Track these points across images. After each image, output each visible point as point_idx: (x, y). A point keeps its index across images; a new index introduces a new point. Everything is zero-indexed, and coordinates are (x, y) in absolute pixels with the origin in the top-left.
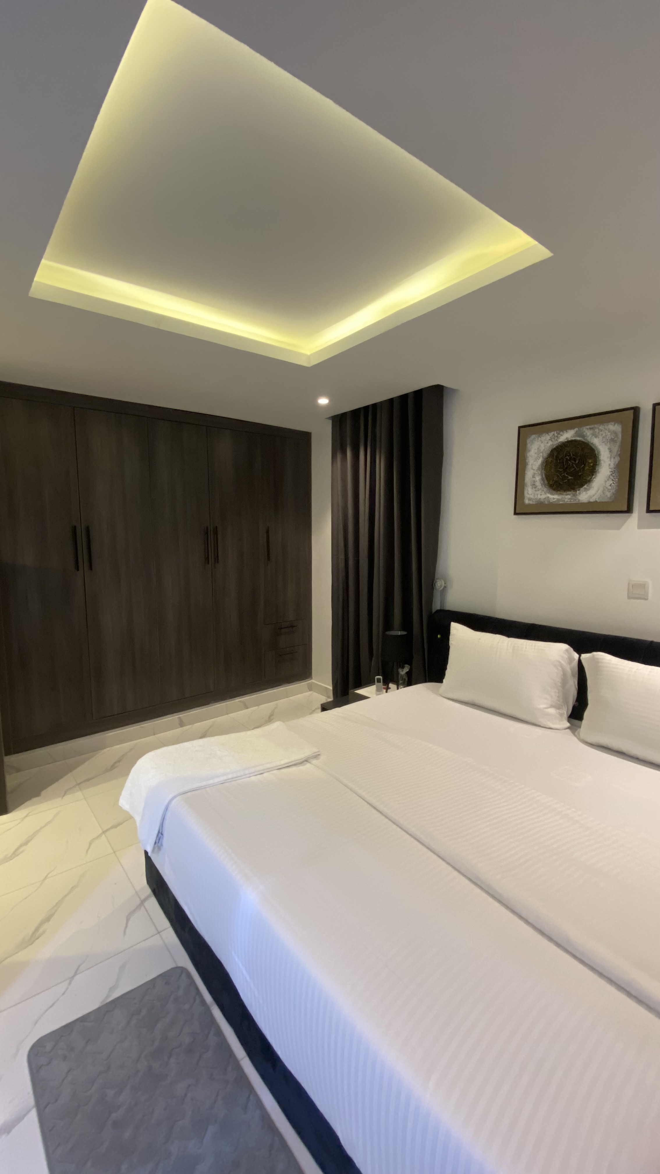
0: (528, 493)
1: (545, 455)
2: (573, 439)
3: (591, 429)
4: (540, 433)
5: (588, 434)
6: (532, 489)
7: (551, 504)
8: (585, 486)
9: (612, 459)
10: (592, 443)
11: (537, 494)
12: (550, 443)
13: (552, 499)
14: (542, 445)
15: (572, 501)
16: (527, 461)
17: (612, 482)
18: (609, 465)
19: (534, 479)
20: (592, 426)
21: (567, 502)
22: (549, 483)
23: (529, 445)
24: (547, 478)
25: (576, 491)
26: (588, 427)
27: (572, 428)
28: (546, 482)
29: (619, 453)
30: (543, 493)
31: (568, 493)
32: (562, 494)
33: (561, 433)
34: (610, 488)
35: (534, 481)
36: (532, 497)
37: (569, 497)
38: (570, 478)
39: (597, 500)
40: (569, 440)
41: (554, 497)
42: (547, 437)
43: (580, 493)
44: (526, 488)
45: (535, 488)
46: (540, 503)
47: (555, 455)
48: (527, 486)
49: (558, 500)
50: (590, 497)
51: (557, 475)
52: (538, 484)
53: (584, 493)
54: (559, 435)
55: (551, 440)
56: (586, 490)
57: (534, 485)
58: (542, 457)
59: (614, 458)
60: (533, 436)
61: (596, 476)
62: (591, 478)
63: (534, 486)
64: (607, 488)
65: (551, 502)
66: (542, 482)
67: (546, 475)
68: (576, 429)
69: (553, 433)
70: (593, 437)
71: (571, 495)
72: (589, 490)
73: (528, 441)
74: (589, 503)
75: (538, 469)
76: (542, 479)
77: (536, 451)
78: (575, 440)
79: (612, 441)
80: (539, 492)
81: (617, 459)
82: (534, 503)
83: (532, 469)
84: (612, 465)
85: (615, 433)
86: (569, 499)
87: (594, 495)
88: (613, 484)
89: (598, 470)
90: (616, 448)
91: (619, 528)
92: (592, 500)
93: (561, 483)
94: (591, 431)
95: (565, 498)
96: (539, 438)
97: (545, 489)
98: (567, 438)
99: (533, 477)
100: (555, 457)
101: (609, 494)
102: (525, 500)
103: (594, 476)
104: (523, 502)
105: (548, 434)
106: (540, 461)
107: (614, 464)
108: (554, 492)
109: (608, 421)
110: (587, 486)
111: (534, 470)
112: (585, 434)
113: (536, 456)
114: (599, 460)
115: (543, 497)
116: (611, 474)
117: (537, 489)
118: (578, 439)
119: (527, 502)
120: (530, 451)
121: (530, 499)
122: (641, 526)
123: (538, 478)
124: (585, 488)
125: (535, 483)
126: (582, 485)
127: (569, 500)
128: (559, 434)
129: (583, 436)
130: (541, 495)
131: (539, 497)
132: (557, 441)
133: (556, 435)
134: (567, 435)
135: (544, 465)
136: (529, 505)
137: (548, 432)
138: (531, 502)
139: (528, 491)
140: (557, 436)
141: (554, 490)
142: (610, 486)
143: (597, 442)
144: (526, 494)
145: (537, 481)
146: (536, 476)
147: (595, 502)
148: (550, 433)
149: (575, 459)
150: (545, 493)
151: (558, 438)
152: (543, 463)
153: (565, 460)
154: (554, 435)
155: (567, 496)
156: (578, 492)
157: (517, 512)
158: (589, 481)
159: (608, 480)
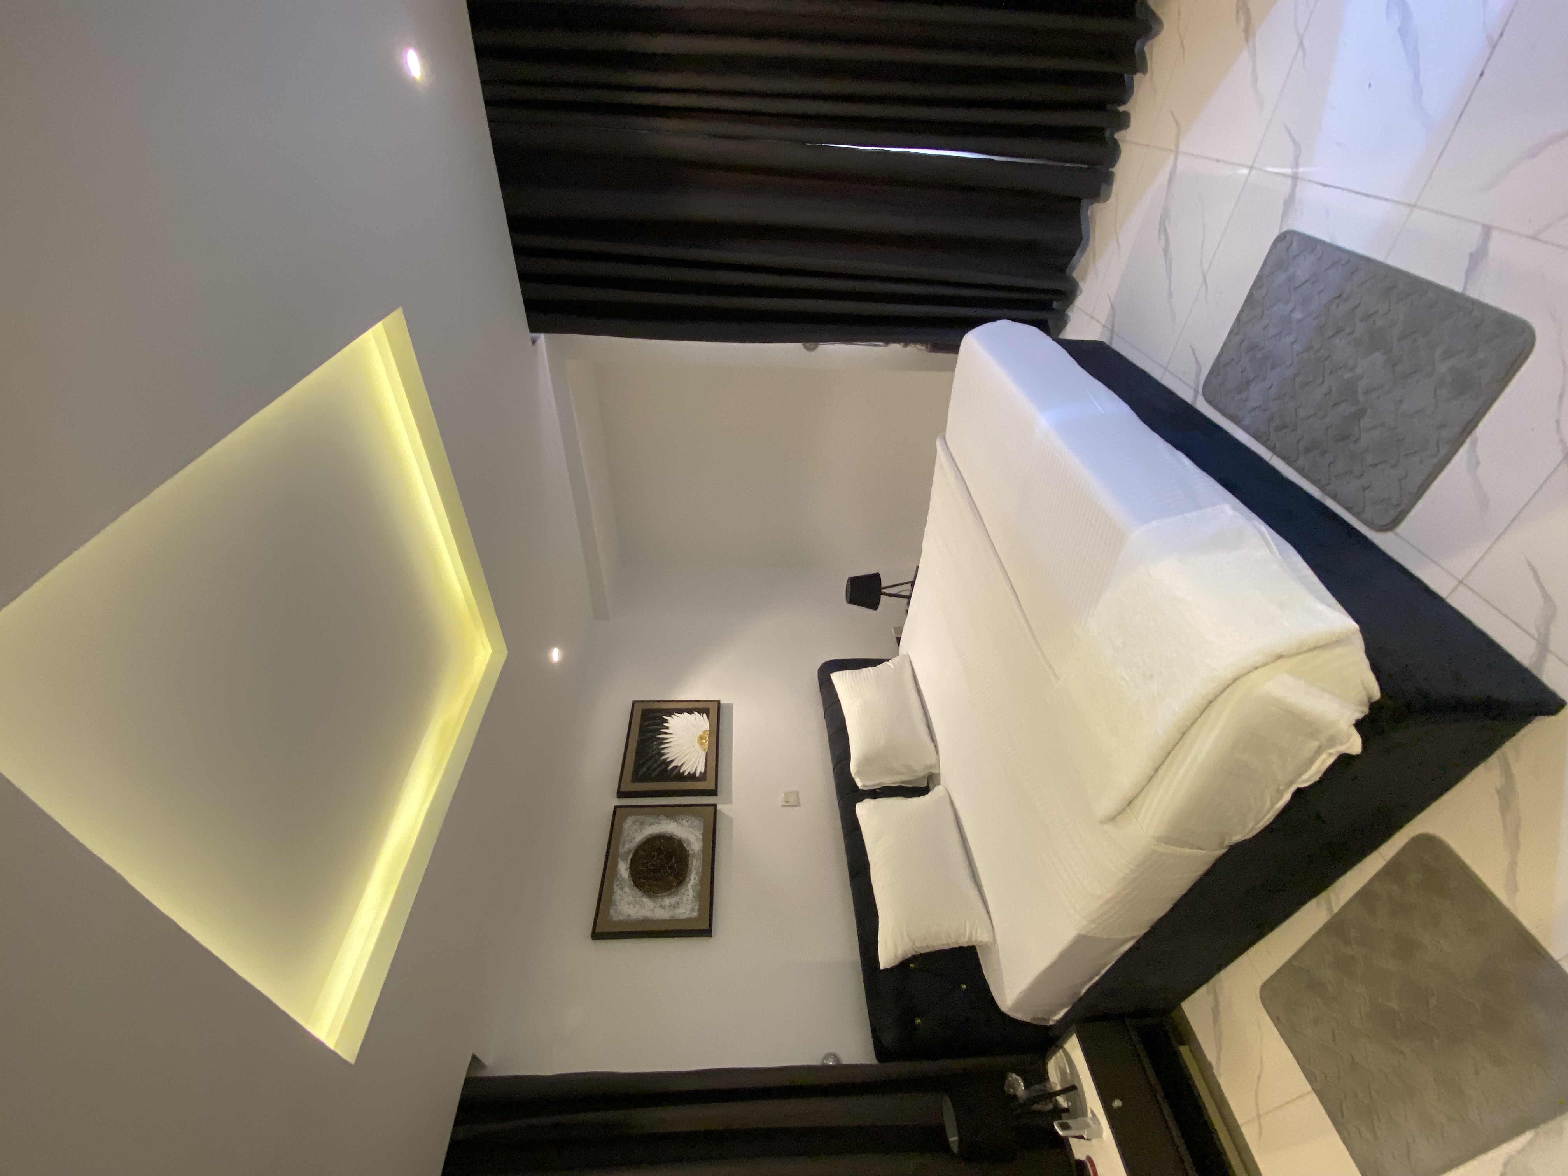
0: (685, 913)
1: (639, 894)
2: (629, 861)
3: (624, 844)
4: (611, 902)
5: (628, 847)
6: (678, 908)
7: (702, 880)
8: (685, 845)
9: (662, 822)
10: (640, 842)
11: (686, 900)
12: (627, 889)
13: (695, 881)
14: (626, 899)
15: (699, 857)
16: (641, 918)
17: (684, 820)
18: (666, 824)
19: (667, 907)
20: (621, 844)
21: (701, 862)
22: (675, 886)
23: (621, 918)
24: (670, 889)
25: (689, 854)
26: (620, 847)
27: (616, 864)
28: (673, 890)
29: (656, 817)
30: (686, 893)
31: (690, 862)
32: (691, 869)
33: (618, 876)
34: (690, 822)
35: (670, 906)
36: (689, 907)
37: (695, 861)
38: (673, 861)
39: (701, 832)
40: (629, 866)
41: (693, 879)
42: (618, 892)
43: (692, 850)
44: (676, 918)
46: (699, 896)
47: (642, 880)
48: (674, 916)
49: (697, 874)
50: (697, 839)
51: (667, 876)
52: (673, 900)
53: (692, 845)
54: (621, 879)
55: (622, 889)
56: (689, 844)
57: (674, 905)
58: (642, 897)
59: (660, 820)
60: (612, 912)
61: (676, 836)
62: (677, 840)
63: (674, 907)
64: (689, 825)
65: (698, 882)
66: (673, 895)
67: (665, 890)
68: (619, 860)
69: (615, 887)
70: (633, 841)
71: (693, 859)
72: (689, 840)
73: (615, 919)
74: (703, 840)
75: (656, 902)
76: (669, 895)
77: (632, 906)
78: (631, 860)
79: (642, 823)
80: (685, 898)
81: (662, 817)
82: (698, 904)
83: (652, 911)
84: (668, 822)
85: (634, 822)
86: (697, 861)
87: (696, 836)
88: (687, 820)
89: (669, 834)
90: (650, 819)
91: (729, 820)
92: (701, 837)
93: (677, 870)
94: (626, 844)
95: (696, 867)
96: (617, 903)
97: (683, 890)
98: (626, 869)
99: (663, 907)
100: (645, 881)
101: (697, 822)
102: (693, 917)
103: (676, 838)
105: (615, 893)
106: (646, 900)
107: (666, 819)
108: (687, 879)
109: (621, 827)
110: (685, 843)
111: (655, 907)
112: (627, 850)
113: (637, 906)
114: (660, 833)
115: (691, 893)
116: (676, 821)
117: (680, 901)
118: (630, 857)
119: (695, 914)
120: (629, 916)
121: (692, 910)
122: (729, 801)
123: (667, 901)
124: (687, 845)
126: (684, 848)
127: (699, 861)
128: (618, 879)
129: (630, 851)
130: (688, 895)
132: (626, 880)
133: (618, 882)
134: (623, 869)
135: (652, 893)
136: (699, 910)
137: (612, 893)
138: (697, 908)
139: (680, 914)
140: (620, 882)
141: (684, 880)
142: (687, 821)
143: (639, 838)
144: (685, 916)
145: (670, 903)
146: (664, 904)
147: (703, 834)
148: (615, 890)
149: (654, 857)
150: (687, 890)
151: (623, 879)
152: (649, 897)
153: (651, 868)
154: (617, 886)
155: (694, 864)
156: (690, 852)
157: (707, 932)
158: (680, 843)
159: (681, 824)
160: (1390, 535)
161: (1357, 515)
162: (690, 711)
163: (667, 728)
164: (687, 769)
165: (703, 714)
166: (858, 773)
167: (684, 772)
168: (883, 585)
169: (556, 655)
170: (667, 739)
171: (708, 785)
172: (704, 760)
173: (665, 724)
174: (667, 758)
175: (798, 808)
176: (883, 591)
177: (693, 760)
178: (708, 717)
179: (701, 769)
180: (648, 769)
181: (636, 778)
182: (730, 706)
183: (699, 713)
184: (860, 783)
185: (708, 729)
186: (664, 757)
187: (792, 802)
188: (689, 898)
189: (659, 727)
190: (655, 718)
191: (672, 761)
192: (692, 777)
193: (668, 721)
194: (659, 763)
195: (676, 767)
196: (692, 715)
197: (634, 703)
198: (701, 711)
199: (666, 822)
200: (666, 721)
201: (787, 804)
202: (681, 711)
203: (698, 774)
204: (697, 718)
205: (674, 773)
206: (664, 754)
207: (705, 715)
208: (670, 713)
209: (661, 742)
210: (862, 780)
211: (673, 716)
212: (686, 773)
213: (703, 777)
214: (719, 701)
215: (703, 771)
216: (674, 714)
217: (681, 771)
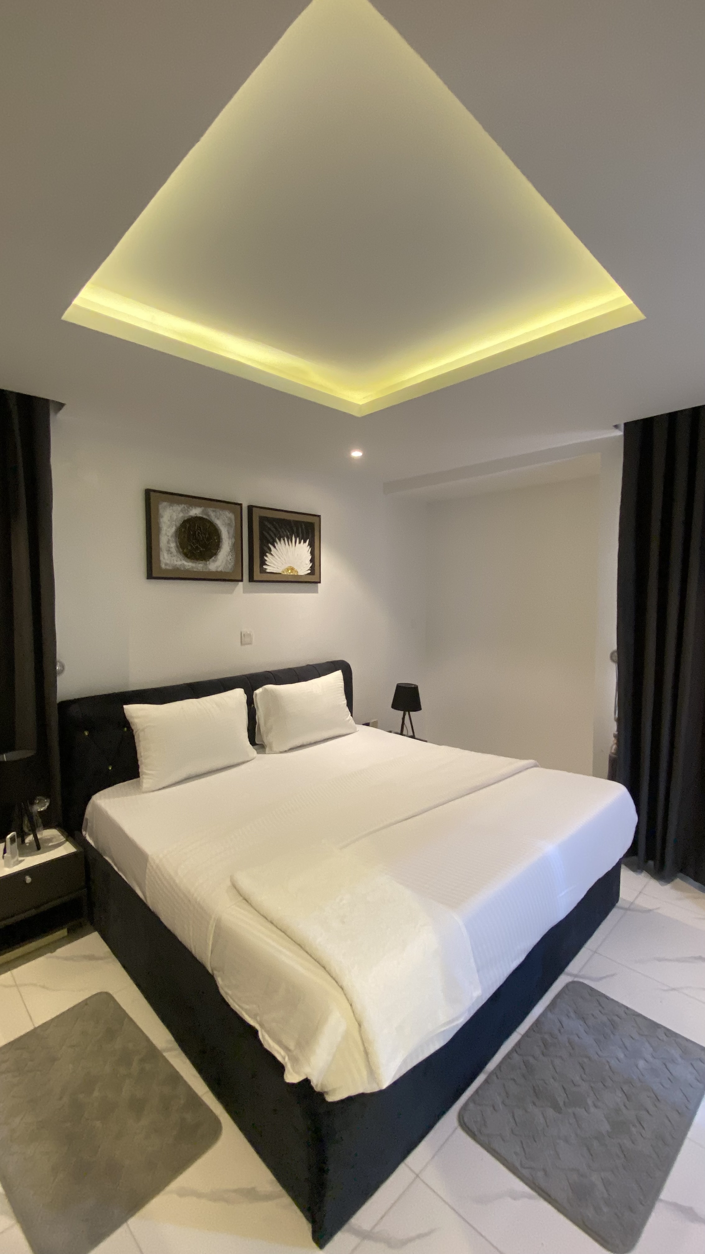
0: (164, 558)
1: (178, 525)
2: (201, 516)
3: (213, 511)
4: (172, 503)
5: (212, 515)
6: (168, 554)
7: (188, 571)
8: (213, 558)
9: (230, 540)
10: (216, 523)
11: (173, 560)
12: (181, 515)
13: (187, 566)
14: (175, 514)
15: (204, 569)
16: (160, 526)
17: (231, 557)
18: (229, 543)
19: (168, 545)
20: (214, 509)
21: (200, 571)
22: (183, 551)
23: (161, 511)
24: (181, 547)
25: (207, 561)
26: (211, 509)
27: (200, 506)
28: (181, 550)
29: (234, 535)
30: (179, 559)
31: (201, 562)
32: (196, 563)
33: (190, 508)
34: (230, 561)
35: (169, 547)
36: (168, 562)
37: (201, 565)
38: (202, 549)
39: (222, 570)
40: (198, 516)
41: (189, 565)
42: (178, 508)
43: (209, 564)
44: (161, 553)
45: (171, 554)
46: (176, 569)
47: (188, 526)
48: (162, 551)
49: (193, 567)
50: (217, 567)
51: (191, 545)
52: (174, 550)
53: (213, 563)
54: (189, 510)
55: (182, 511)
56: (214, 561)
58: (176, 526)
60: (165, 504)
61: (220, 551)
62: (217, 552)
63: (169, 551)
64: (228, 561)
65: (186, 568)
66: (177, 549)
67: (180, 544)
68: (203, 508)
69: (183, 506)
70: (216, 518)
71: (203, 564)
72: (216, 561)
73: (160, 507)
74: (217, 572)
75: (172, 536)
76: (177, 546)
77: (169, 518)
78: (203, 517)
79: (229, 525)
80: (175, 558)
81: (233, 540)
82: (171, 568)
83: (166, 534)
84: (230, 544)
85: (230, 519)
86: (201, 567)
87: (220, 566)
88: (232, 559)
89: (221, 546)
90: (232, 531)
91: (231, 592)
92: (219, 570)
93: (195, 552)
94: (214, 513)
95: (197, 566)
96: (171, 507)
97: (181, 557)
98: (196, 514)
99: (168, 542)
100: (187, 528)
101: (230, 566)
102: (161, 565)
103: (219, 551)
104: (160, 566)
105: (178, 506)
106: (173, 529)
107: (232, 543)
108: (188, 560)
109: (227, 509)
110: (215, 558)
111: (168, 536)
112: (209, 514)
113: (169, 523)
114: (222, 539)
115: (179, 563)
116: (230, 551)
117: (173, 555)
118: (205, 517)
119: (163, 566)
120: (162, 517)
121: (166, 564)
122: (244, 592)
123: (173, 545)
125: (170, 549)
126: (211, 557)
127: (201, 569)
128: (188, 508)
129: (208, 516)
130: (177, 561)
131: (175, 563)
132: (188, 514)
133: (186, 508)
134: (196, 512)
135: (178, 533)
136: (166, 570)
137: (179, 503)
138: (168, 567)
139: (164, 555)
140: (186, 510)
141: (189, 558)
142: (230, 560)
143: (219, 523)
144: (162, 558)
145: (172, 547)
146: (170, 542)
147: (221, 572)
148: (180, 505)
149: (205, 534)
150: (181, 560)
151: (188, 512)
152: (176, 532)
153: (197, 533)
154: (184, 507)
155: (200, 565)
156: (208, 562)
157: (150, 575)
158: (215, 554)
159: (229, 555)
160: (455, 1123)
161: (472, 1099)
162: (312, 560)
163: (300, 543)
164: (269, 559)
165: (310, 570)
166: (266, 690)
167: (266, 556)
168: (411, 713)
169: (357, 454)
170: (292, 542)
171: (257, 575)
172: (275, 572)
173: (302, 541)
174: (277, 543)
175: (240, 644)
176: (407, 713)
177: (276, 564)
178: (308, 574)
179: (269, 569)
180: (270, 529)
181: (262, 519)
182: (316, 591)
183: (311, 567)
184: (258, 691)
185: (299, 574)
186: (277, 540)
187: (245, 639)
188: (175, 562)
189: (301, 536)
190: (307, 533)
191: (275, 547)
192: (263, 562)
193: (305, 544)
194: (273, 536)
195: (270, 550)
196: (310, 562)
197: (319, 516)
198: (312, 568)
199: (230, 543)
200: (305, 542)
201: (242, 636)
202: (312, 553)
203: (265, 567)
204: (308, 565)
205: (266, 549)
206: (280, 540)
207: (309, 571)
208: (312, 545)
209: (289, 538)
210: (261, 693)
211: (309, 547)
212: (266, 558)
213: (263, 571)
214: (320, 582)
215: (268, 571)
216: (310, 547)
217: (267, 554)
